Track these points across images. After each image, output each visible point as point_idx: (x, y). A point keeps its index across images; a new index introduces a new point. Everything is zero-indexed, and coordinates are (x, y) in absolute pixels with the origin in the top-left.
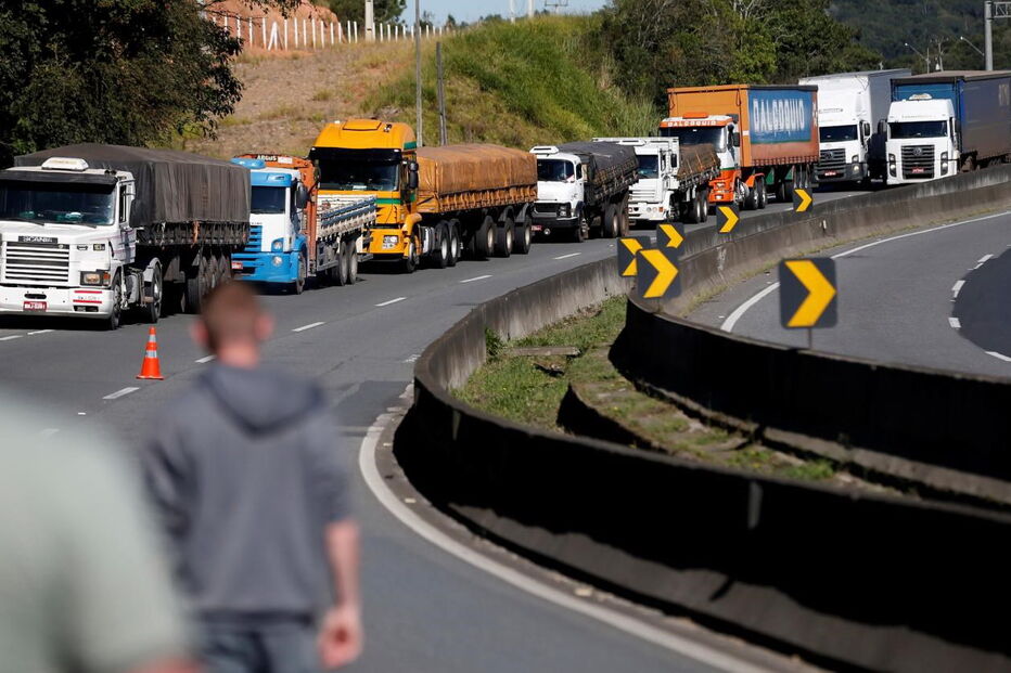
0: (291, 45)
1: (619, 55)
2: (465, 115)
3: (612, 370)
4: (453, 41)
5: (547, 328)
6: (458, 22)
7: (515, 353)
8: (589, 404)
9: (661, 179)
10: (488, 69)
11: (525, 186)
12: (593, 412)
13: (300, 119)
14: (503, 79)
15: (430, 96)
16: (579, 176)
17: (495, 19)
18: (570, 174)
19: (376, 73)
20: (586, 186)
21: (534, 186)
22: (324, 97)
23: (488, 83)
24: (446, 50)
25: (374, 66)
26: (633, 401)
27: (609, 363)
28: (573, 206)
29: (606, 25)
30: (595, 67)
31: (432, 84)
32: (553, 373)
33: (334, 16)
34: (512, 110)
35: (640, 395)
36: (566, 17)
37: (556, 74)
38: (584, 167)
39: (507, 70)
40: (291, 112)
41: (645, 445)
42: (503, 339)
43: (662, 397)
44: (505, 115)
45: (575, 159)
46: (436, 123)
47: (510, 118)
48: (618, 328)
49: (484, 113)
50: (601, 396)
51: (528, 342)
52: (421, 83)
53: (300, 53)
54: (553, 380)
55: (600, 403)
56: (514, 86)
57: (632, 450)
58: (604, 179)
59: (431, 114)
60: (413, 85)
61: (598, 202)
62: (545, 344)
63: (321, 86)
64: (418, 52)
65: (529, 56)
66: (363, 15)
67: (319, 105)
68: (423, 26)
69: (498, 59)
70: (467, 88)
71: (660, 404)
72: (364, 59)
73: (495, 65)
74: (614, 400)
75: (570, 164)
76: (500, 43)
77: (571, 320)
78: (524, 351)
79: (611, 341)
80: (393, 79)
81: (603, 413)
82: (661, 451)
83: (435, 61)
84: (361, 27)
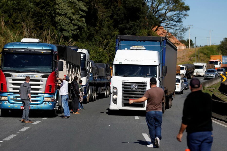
0: (179, 49)
1: (222, 50)
2: (202, 58)
3: (218, 91)
4: (200, 49)
5: (211, 86)
6: (202, 46)
7: (207, 89)
8: (215, 95)
9: (203, 69)
10: (205, 52)
11: (179, 71)
12: (215, 96)
13: (180, 59)
14: (207, 53)
15: (197, 56)
16: (185, 69)
17: (206, 46)
18: (184, 69)
19: (190, 53)
20: (187, 71)
21: (180, 71)
22: (184, 56)
23: (205, 54)
24: (199, 50)
25: (190, 52)
26: (220, 95)
27: (218, 90)
28: (184, 74)
29: (220, 46)
30: (219, 52)
31: (198, 54)
32: (212, 91)
33: (185, 46)
34: (208, 57)
35: (222, 94)
36: (215, 46)
37: (214, 53)
38: (186, 68)
39: (207, 52)
40: (179, 58)
41: (221, 100)
42: (205, 87)
43: (224, 94)
44: (207, 58)
45: (185, 67)
46: (198, 59)
47: (208, 58)
48: (220, 86)
49: (204, 58)
50: (217, 94)
51: (209, 87)
52: (196, 54)
53: (181, 50)
54: (212, 92)
55: (216, 95)
56: (208, 54)
57: (220, 101)
58: (189, 70)
59: (197, 58)
60: (195, 54)
61: (188, 74)
62: (211, 88)
63: (183, 54)
64: (196, 50)
65: (210, 50)
66: (189, 45)
67: (183, 57)
68: (197, 47)
69: (206, 51)
70: (202, 55)
71: (224, 95)
72: (189, 51)
73: (206, 52)
74: (218, 95)
75: (184, 68)
76: (206, 49)
77: (214, 85)
78: (208, 88)
79: (219, 87)
80: (192, 54)
81: (217, 96)
82: (223, 101)
83: (198, 51)
84: (189, 47)
